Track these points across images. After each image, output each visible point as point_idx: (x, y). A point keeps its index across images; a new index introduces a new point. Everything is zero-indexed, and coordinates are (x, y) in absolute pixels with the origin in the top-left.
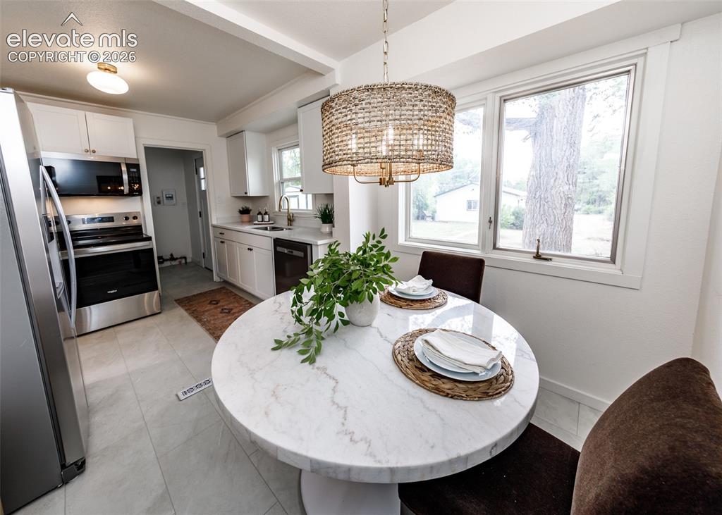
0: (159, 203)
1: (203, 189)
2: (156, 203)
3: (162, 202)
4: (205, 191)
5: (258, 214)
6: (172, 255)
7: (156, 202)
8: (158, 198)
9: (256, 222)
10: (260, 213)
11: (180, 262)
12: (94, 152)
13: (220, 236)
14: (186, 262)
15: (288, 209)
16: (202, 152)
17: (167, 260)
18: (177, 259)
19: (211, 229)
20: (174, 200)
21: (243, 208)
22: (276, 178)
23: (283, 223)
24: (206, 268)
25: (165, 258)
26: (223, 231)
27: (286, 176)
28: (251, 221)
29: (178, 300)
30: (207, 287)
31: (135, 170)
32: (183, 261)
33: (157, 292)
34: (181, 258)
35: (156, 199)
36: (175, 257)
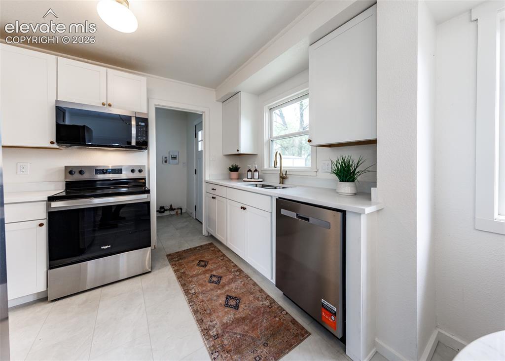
0: (166, 162)
1: (200, 150)
2: (164, 162)
3: (168, 161)
4: (202, 151)
5: (248, 171)
6: (171, 206)
7: (164, 160)
8: (166, 158)
9: (246, 179)
10: (250, 170)
11: (177, 212)
12: (110, 105)
13: (212, 192)
14: (181, 213)
15: (281, 167)
16: (201, 115)
17: (167, 210)
18: (175, 209)
19: (204, 184)
20: (177, 160)
21: (232, 166)
22: (266, 137)
23: (275, 181)
24: (196, 219)
25: (166, 208)
26: (215, 187)
27: (275, 134)
28: (239, 178)
29: (170, 255)
30: (196, 242)
31: (143, 124)
32: (179, 211)
33: (150, 248)
34: (178, 209)
35: (164, 158)
36: (173, 207)
